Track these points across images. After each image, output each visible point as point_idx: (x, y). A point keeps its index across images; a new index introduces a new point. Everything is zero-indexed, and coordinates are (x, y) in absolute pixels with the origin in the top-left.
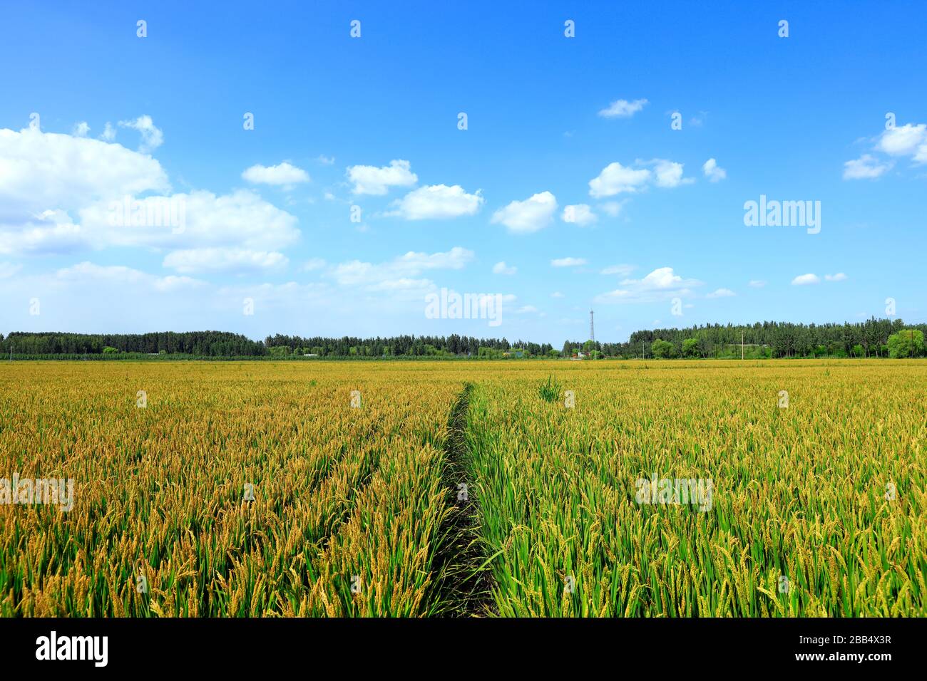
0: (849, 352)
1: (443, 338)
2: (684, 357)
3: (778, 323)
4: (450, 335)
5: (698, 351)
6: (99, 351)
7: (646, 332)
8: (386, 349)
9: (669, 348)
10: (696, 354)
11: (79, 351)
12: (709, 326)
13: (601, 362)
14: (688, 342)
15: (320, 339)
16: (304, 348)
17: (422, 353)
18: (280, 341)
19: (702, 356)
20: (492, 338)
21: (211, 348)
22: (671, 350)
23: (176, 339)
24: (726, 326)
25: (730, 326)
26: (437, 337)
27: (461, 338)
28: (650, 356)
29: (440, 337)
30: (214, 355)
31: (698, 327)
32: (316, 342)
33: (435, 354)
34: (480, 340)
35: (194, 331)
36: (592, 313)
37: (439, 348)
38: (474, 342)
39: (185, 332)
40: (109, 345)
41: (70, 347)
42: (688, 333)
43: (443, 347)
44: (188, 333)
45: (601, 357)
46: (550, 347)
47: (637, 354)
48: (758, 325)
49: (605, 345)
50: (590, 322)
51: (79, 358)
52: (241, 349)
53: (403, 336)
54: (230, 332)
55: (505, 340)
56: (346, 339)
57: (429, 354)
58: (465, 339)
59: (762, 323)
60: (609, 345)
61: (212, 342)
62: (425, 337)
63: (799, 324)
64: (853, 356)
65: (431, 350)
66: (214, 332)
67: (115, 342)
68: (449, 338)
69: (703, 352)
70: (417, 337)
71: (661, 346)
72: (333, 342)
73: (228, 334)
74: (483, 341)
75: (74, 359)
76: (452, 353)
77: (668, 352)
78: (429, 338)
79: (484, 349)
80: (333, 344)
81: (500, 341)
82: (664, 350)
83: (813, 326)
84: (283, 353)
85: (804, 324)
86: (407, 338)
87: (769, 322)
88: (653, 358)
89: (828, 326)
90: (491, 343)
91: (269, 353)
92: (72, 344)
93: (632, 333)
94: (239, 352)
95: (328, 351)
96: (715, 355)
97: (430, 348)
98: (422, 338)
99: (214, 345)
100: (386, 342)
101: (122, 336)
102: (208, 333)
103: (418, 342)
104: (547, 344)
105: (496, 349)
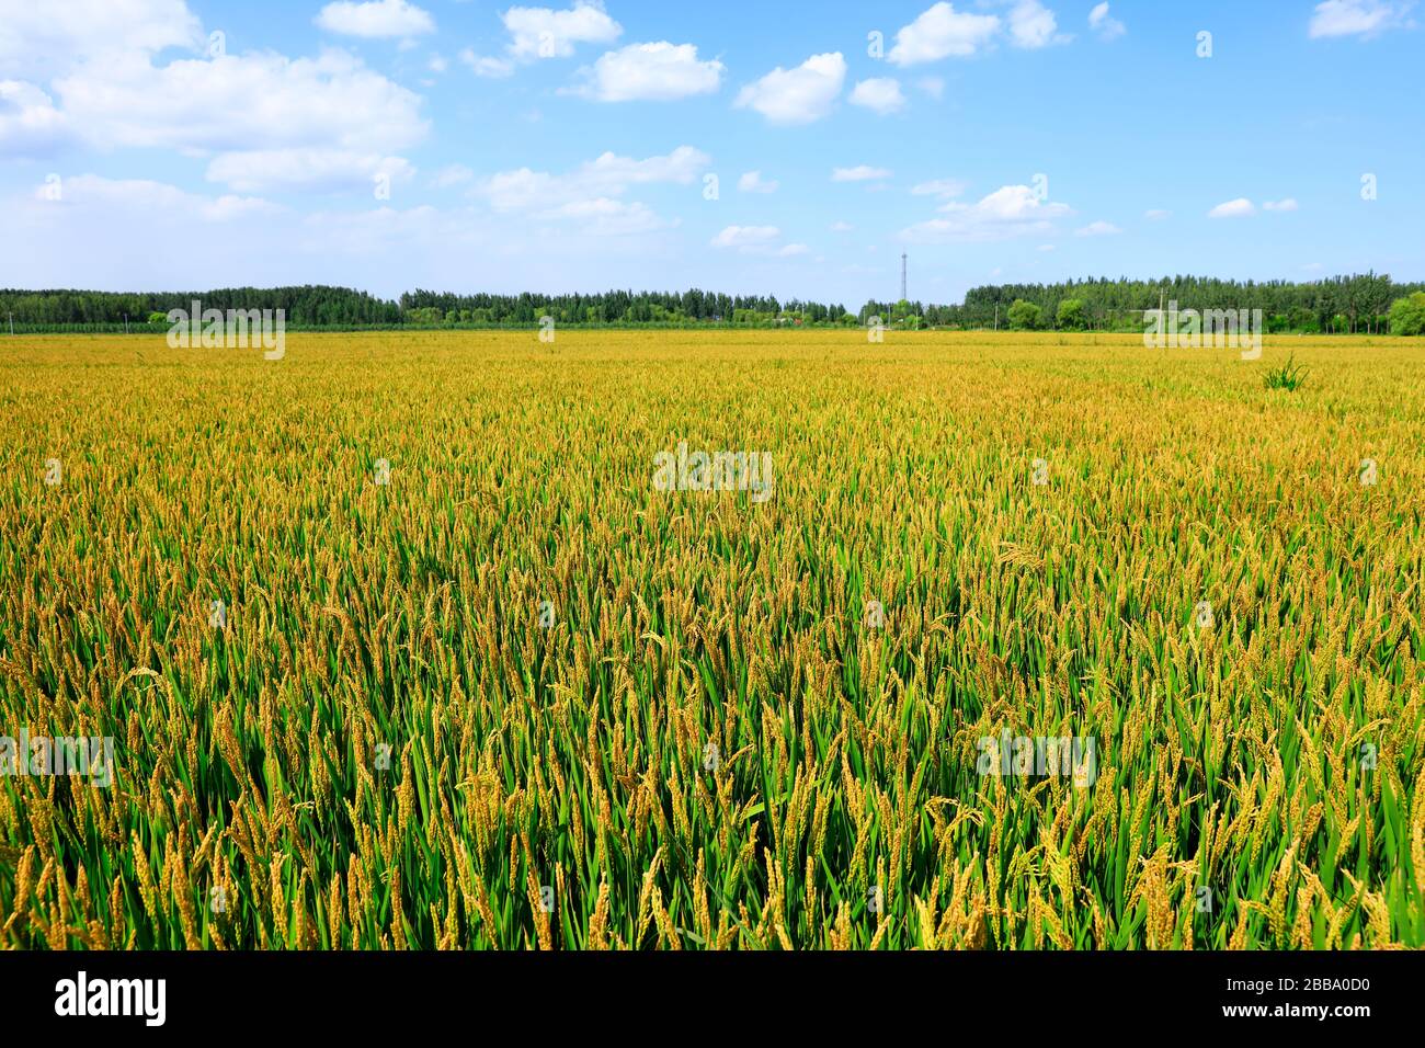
0: (1326, 325)
1: (677, 295)
2: (1057, 328)
3: (1197, 278)
4: (687, 291)
5: (1081, 319)
6: (143, 318)
7: (991, 289)
8: (590, 311)
9: (1035, 313)
10: (1077, 324)
11: (110, 318)
12: (1091, 281)
13: (925, 334)
14: (1067, 305)
15: (486, 297)
16: (462, 311)
17: (647, 318)
18: (423, 300)
19: (1086, 327)
20: (752, 294)
21: (319, 312)
22: (1038, 317)
23: (259, 299)
24: (1117, 281)
25: (1123, 281)
26: (667, 293)
27: (705, 294)
28: (1004, 325)
29: (672, 294)
30: (324, 322)
31: (1075, 282)
32: (481, 301)
33: (666, 318)
34: (733, 299)
35: (287, 285)
36: (904, 257)
37: (672, 310)
38: (724, 301)
39: (273, 287)
40: (155, 310)
41: (96, 312)
42: (1060, 292)
43: (677, 308)
44: (277, 290)
45: (924, 326)
46: (842, 310)
47: (983, 322)
48: (1166, 282)
49: (931, 307)
50: (901, 271)
51: (115, 331)
52: (366, 313)
53: (615, 291)
54: (345, 286)
55: (773, 298)
56: (527, 297)
57: (657, 319)
58: (711, 296)
59: (1173, 279)
60: (937, 308)
61: (318, 302)
62: (649, 293)
63: (1229, 280)
64: (1331, 331)
65: (660, 314)
66: (319, 288)
67: (164, 305)
68: (686, 296)
69: (1089, 321)
70: (637, 292)
71: (1022, 311)
72: (506, 301)
73: (340, 290)
74: (738, 300)
75: (107, 331)
76: (692, 319)
77: (1033, 319)
78: (654, 294)
79: (742, 311)
80: (505, 304)
81: (765, 299)
82: (1028, 316)
83: (1251, 283)
84: (431, 319)
85: (1236, 281)
86: (621, 295)
87: (1184, 276)
88: (1007, 328)
89: (1274, 285)
90: (750, 303)
91: (411, 320)
92: (98, 309)
93: (968, 290)
94: (363, 317)
95: (500, 315)
96: (1106, 326)
97: (657, 310)
98: (645, 294)
99: (321, 308)
100: (589, 301)
101: (174, 296)
102: (308, 289)
103: (638, 300)
104: (837, 305)
105: (761, 312)
